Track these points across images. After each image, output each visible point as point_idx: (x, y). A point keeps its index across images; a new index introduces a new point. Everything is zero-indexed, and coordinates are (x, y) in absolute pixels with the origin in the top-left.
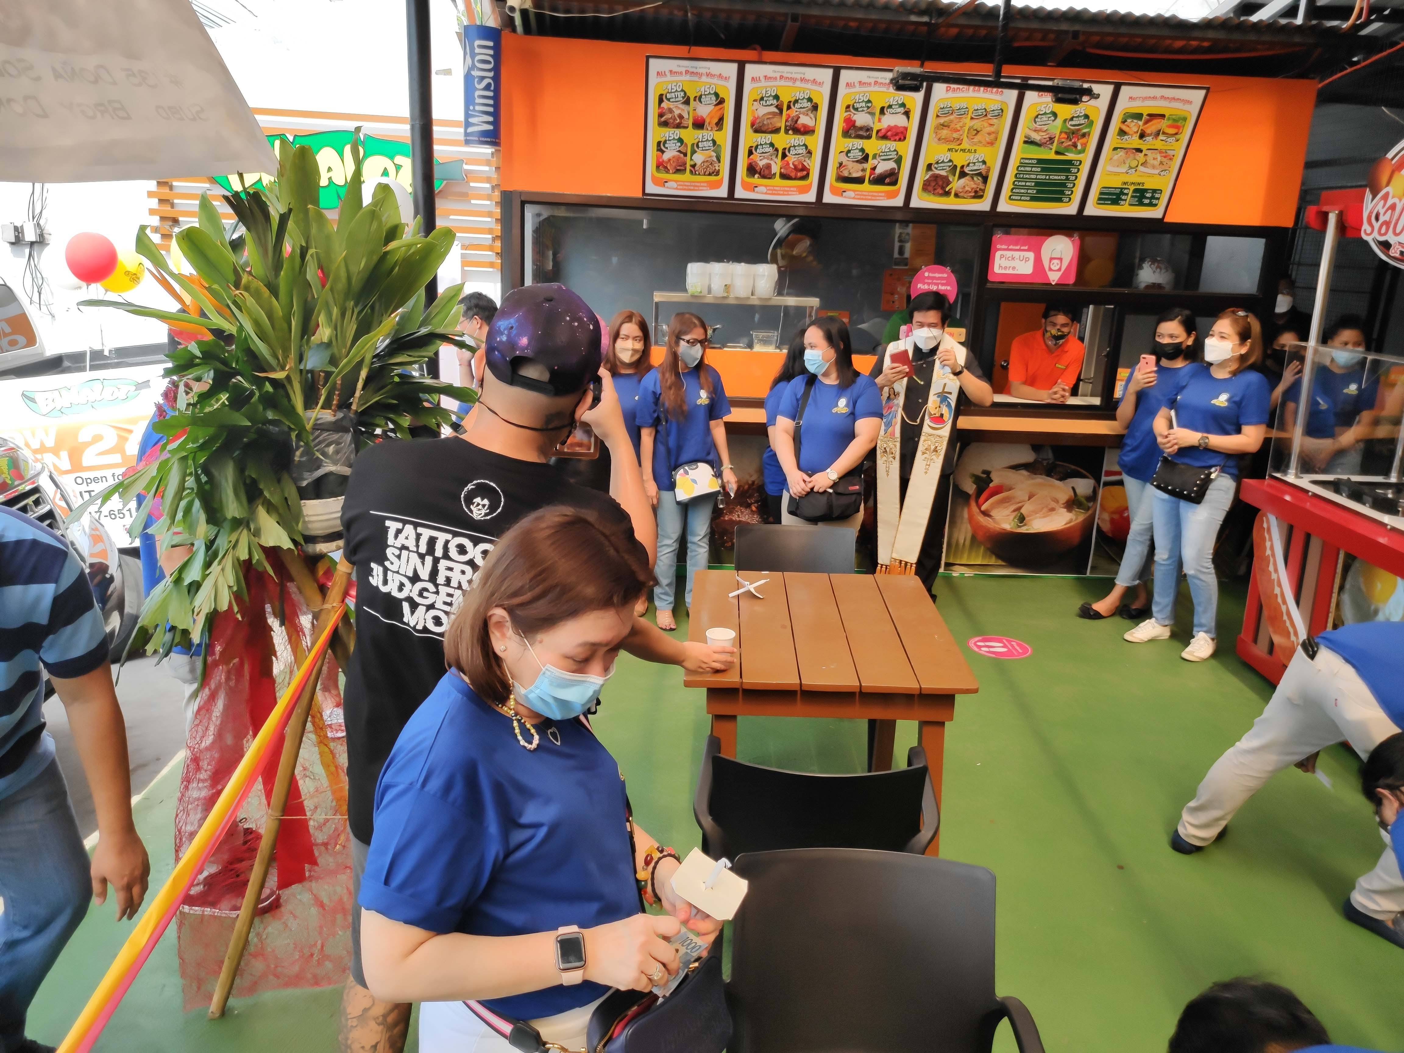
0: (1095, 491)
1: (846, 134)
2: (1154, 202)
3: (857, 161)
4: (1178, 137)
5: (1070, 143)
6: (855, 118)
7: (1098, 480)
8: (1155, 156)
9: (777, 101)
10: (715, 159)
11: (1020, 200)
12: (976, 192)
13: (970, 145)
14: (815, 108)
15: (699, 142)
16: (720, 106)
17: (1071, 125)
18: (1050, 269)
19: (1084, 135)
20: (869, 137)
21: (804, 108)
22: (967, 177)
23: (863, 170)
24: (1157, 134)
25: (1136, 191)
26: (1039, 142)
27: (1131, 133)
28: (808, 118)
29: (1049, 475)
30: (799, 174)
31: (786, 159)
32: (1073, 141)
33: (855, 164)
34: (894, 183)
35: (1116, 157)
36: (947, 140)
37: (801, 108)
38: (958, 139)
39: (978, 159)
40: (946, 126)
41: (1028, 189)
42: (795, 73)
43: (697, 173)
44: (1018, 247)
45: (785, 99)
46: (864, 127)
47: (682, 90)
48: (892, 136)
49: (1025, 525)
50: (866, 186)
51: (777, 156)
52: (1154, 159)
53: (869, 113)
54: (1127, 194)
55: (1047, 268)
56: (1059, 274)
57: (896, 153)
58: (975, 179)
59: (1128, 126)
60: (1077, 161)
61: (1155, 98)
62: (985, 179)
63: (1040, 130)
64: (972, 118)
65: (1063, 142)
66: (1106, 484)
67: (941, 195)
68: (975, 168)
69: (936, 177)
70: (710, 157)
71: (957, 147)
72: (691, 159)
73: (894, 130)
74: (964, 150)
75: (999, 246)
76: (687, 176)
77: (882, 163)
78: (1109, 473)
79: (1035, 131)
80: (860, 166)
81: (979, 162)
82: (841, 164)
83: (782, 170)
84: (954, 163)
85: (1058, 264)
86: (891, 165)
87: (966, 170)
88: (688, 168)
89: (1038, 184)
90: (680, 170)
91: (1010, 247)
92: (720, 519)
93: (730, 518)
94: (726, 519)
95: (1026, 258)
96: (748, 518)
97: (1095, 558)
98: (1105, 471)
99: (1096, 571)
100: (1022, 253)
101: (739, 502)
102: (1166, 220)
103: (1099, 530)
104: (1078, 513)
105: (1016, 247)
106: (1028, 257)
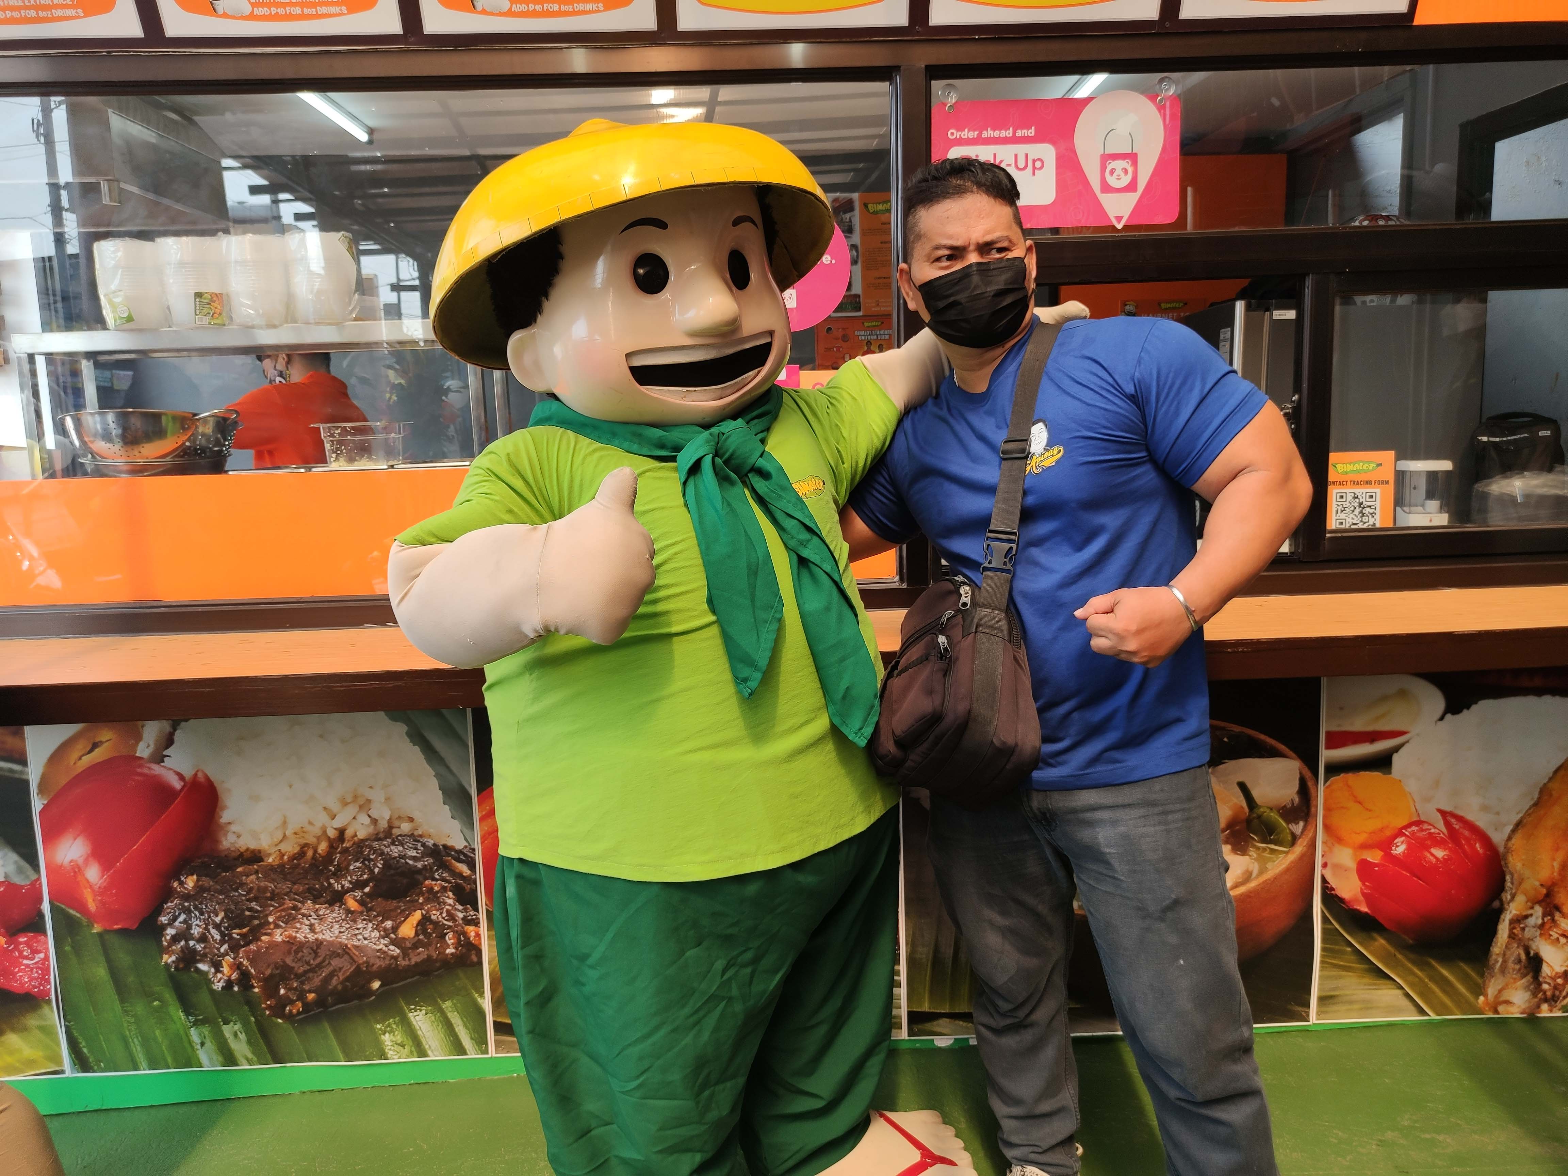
0: (1305, 792)
7: (1310, 759)
18: (1106, 188)
44: (1009, 133)
55: (1095, 184)
56: (1132, 199)
66: (1334, 769)
75: (953, 134)
78: (1337, 740)
85: (1126, 171)
91: (985, 134)
92: (261, 940)
93: (290, 937)
94: (279, 939)
95: (1034, 161)
96: (340, 932)
97: (1326, 973)
98: (1328, 734)
99: (1335, 1008)
100: (1021, 149)
101: (310, 890)
102: (1420, 19)
103: (1330, 898)
104: (1266, 855)
105: (1003, 134)
106: (1039, 159)
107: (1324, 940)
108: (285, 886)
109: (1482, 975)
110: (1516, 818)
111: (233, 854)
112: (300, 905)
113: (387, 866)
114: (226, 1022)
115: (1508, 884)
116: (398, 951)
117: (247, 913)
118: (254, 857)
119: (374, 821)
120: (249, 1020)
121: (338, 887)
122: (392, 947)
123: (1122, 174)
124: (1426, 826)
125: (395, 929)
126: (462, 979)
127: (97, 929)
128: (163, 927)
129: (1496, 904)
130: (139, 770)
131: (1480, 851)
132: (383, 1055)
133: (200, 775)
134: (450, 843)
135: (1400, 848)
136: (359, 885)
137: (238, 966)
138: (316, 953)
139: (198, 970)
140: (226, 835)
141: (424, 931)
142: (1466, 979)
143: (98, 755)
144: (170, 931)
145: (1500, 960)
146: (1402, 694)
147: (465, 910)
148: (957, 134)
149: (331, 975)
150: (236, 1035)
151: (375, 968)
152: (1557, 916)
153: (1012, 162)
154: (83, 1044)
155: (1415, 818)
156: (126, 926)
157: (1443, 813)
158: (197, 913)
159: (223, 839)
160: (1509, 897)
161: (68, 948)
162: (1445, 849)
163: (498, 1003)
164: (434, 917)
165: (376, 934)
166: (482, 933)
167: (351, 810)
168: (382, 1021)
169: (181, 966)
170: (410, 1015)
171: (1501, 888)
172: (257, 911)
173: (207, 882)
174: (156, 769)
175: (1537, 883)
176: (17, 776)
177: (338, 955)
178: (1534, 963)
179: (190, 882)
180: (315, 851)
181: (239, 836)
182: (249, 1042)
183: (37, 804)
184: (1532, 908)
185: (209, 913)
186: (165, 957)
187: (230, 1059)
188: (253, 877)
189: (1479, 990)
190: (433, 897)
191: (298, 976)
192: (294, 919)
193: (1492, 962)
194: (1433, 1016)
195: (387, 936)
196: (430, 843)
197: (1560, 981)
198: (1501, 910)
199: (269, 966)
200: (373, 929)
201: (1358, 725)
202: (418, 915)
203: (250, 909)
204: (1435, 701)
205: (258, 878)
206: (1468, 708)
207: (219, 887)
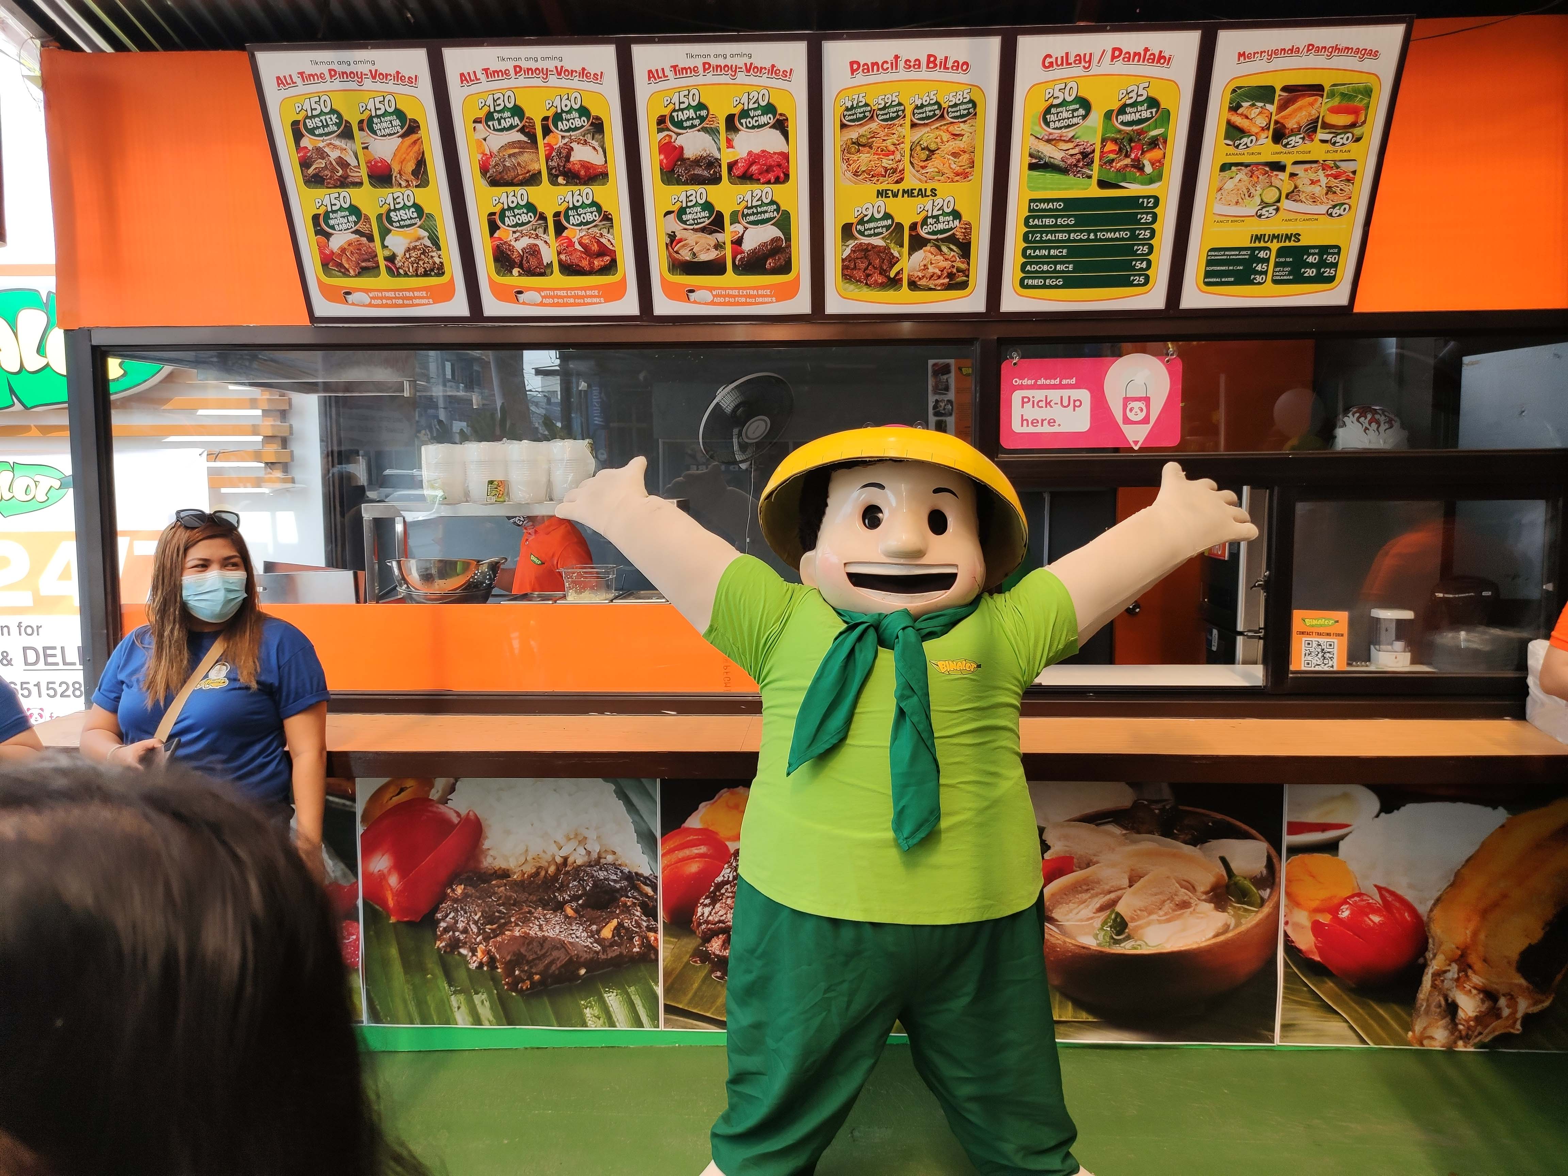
0: (1271, 866)
1: (669, 176)
2: (1328, 272)
3: (703, 230)
4: (1357, 131)
5: (1128, 161)
6: (680, 141)
7: (1275, 842)
8: (1313, 176)
9: (521, 120)
10: (429, 243)
11: (1044, 287)
12: (951, 276)
13: (920, 180)
14: (598, 127)
15: (390, 211)
16: (414, 137)
17: (1122, 123)
18: (1127, 421)
19: (1154, 143)
20: (715, 180)
21: (576, 129)
22: (928, 248)
23: (719, 246)
24: (1311, 129)
25: (1281, 252)
26: (1062, 164)
27: (1254, 130)
28: (588, 148)
29: (1167, 833)
30: (598, 263)
31: (564, 234)
32: (1133, 156)
33: (700, 234)
34: (785, 268)
35: (1230, 185)
36: (872, 175)
37: (570, 130)
38: (895, 171)
39: (941, 209)
40: (864, 146)
41: (1055, 264)
42: (543, 59)
43: (401, 271)
44: (1057, 381)
45: (536, 113)
46: (702, 158)
47: (333, 111)
48: (761, 173)
49: (1129, 938)
50: (730, 278)
51: (545, 231)
52: (1313, 182)
53: (704, 130)
54: (1267, 261)
55: (1119, 419)
56: (1146, 429)
57: (775, 207)
58: (944, 249)
59: (1247, 117)
60: (1148, 197)
61: (1293, 51)
62: (965, 249)
63: (1060, 139)
64: (913, 125)
65: (1113, 160)
66: (1294, 850)
67: (883, 286)
68: (940, 226)
69: (865, 251)
70: (419, 239)
71: (895, 188)
72: (384, 247)
73: (762, 161)
74: (909, 193)
75: (1017, 381)
76: (384, 280)
77: (752, 229)
78: (1297, 828)
79: (1049, 141)
80: (711, 239)
81: (945, 214)
82: (672, 237)
83: (563, 257)
84: (896, 221)
85: (1142, 410)
86: (770, 232)
87: (923, 232)
88: (382, 263)
89: (1073, 251)
90: (368, 268)
91: (1039, 382)
92: (505, 934)
93: (525, 933)
94: (517, 934)
95: (1075, 401)
96: (560, 932)
97: (1287, 1006)
98: (1289, 823)
99: (1295, 1034)
100: (1066, 393)
101: (540, 900)
102: (1357, 309)
103: (1291, 948)
104: (1241, 912)
105: (1053, 382)
106: (1078, 400)
107: (1286, 980)
108: (524, 896)
109: (1410, 1015)
110: (1436, 895)
111: (490, 871)
112: (533, 910)
113: (595, 885)
114: (477, 993)
115: (1431, 946)
116: (599, 948)
117: (497, 914)
118: (504, 874)
119: (589, 853)
120: (493, 992)
121: (560, 899)
122: (595, 945)
123: (1139, 412)
124: (1365, 898)
125: (598, 932)
126: (643, 971)
127: (393, 920)
128: (438, 921)
129: (1421, 960)
130: (430, 809)
131: (1409, 919)
132: (584, 1024)
133: (471, 813)
134: (640, 872)
135: (1345, 913)
136: (575, 898)
137: (488, 952)
138: (542, 946)
139: (459, 953)
140: (485, 857)
141: (619, 935)
142: (1397, 1018)
143: (404, 797)
144: (443, 925)
145: (1425, 1004)
146: (1346, 796)
147: (648, 921)
148: (1019, 382)
149: (552, 962)
150: (482, 1002)
151: (582, 959)
152: (1470, 972)
153: (1059, 402)
154: (377, 1003)
155: (1357, 891)
156: (414, 919)
157: (1379, 888)
158: (462, 912)
159: (484, 860)
160: (1431, 956)
161: (372, 933)
162: (1381, 916)
163: (667, 991)
164: (626, 925)
165: (585, 934)
166: (659, 937)
167: (573, 844)
168: (585, 1000)
169: (448, 950)
170: (605, 995)
171: (1425, 949)
172: (504, 913)
173: (471, 890)
174: (442, 808)
175: (1454, 946)
176: (347, 809)
177: (557, 948)
178: (1452, 1008)
179: (459, 890)
180: (547, 872)
181: (495, 859)
182: (491, 1008)
183: (360, 829)
184: (1449, 965)
185: (471, 912)
186: (438, 943)
187: (477, 1020)
188: (502, 888)
189: (1408, 1027)
190: (626, 910)
191: (528, 962)
192: (529, 920)
193: (1418, 1005)
194: (1372, 1045)
195: (593, 936)
196: (626, 870)
197: (1472, 1023)
198: (1425, 966)
199: (508, 954)
200: (583, 931)
201: (1311, 817)
202: (615, 922)
203: (499, 912)
204: (1370, 802)
205: (506, 889)
206: (1398, 809)
207: (478, 894)
